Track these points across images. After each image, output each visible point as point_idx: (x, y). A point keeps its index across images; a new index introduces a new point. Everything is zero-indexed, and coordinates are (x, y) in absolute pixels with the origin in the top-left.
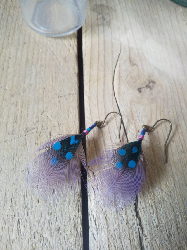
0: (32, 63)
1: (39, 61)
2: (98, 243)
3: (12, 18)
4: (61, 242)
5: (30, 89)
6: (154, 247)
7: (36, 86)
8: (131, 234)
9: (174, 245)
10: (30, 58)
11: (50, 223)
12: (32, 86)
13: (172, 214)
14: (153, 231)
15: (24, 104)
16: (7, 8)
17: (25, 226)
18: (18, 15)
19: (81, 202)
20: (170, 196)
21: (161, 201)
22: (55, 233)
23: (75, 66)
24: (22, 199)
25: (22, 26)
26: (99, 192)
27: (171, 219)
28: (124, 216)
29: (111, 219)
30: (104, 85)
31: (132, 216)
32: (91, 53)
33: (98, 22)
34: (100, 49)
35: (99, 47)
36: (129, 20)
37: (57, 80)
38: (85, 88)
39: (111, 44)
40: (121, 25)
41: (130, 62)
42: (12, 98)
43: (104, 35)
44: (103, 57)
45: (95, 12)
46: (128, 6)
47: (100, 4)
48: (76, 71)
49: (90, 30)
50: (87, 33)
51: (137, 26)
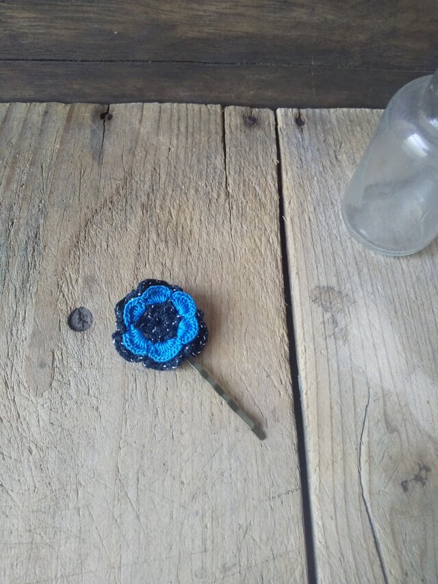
0: (220, 422)
5: (222, 481)
7: (231, 475)
15: (214, 514)
23: (291, 429)
30: (344, 475)
32: (318, 402)
33: (325, 330)
34: (332, 393)
35: (330, 389)
36: (380, 323)
37: (264, 461)
38: (312, 479)
39: (351, 383)
40: (367, 337)
41: (386, 423)
42: (194, 501)
43: (338, 361)
44: (340, 411)
45: (319, 306)
46: (376, 291)
47: (326, 285)
48: (295, 441)
49: (312, 346)
50: (307, 355)
51: (395, 339)
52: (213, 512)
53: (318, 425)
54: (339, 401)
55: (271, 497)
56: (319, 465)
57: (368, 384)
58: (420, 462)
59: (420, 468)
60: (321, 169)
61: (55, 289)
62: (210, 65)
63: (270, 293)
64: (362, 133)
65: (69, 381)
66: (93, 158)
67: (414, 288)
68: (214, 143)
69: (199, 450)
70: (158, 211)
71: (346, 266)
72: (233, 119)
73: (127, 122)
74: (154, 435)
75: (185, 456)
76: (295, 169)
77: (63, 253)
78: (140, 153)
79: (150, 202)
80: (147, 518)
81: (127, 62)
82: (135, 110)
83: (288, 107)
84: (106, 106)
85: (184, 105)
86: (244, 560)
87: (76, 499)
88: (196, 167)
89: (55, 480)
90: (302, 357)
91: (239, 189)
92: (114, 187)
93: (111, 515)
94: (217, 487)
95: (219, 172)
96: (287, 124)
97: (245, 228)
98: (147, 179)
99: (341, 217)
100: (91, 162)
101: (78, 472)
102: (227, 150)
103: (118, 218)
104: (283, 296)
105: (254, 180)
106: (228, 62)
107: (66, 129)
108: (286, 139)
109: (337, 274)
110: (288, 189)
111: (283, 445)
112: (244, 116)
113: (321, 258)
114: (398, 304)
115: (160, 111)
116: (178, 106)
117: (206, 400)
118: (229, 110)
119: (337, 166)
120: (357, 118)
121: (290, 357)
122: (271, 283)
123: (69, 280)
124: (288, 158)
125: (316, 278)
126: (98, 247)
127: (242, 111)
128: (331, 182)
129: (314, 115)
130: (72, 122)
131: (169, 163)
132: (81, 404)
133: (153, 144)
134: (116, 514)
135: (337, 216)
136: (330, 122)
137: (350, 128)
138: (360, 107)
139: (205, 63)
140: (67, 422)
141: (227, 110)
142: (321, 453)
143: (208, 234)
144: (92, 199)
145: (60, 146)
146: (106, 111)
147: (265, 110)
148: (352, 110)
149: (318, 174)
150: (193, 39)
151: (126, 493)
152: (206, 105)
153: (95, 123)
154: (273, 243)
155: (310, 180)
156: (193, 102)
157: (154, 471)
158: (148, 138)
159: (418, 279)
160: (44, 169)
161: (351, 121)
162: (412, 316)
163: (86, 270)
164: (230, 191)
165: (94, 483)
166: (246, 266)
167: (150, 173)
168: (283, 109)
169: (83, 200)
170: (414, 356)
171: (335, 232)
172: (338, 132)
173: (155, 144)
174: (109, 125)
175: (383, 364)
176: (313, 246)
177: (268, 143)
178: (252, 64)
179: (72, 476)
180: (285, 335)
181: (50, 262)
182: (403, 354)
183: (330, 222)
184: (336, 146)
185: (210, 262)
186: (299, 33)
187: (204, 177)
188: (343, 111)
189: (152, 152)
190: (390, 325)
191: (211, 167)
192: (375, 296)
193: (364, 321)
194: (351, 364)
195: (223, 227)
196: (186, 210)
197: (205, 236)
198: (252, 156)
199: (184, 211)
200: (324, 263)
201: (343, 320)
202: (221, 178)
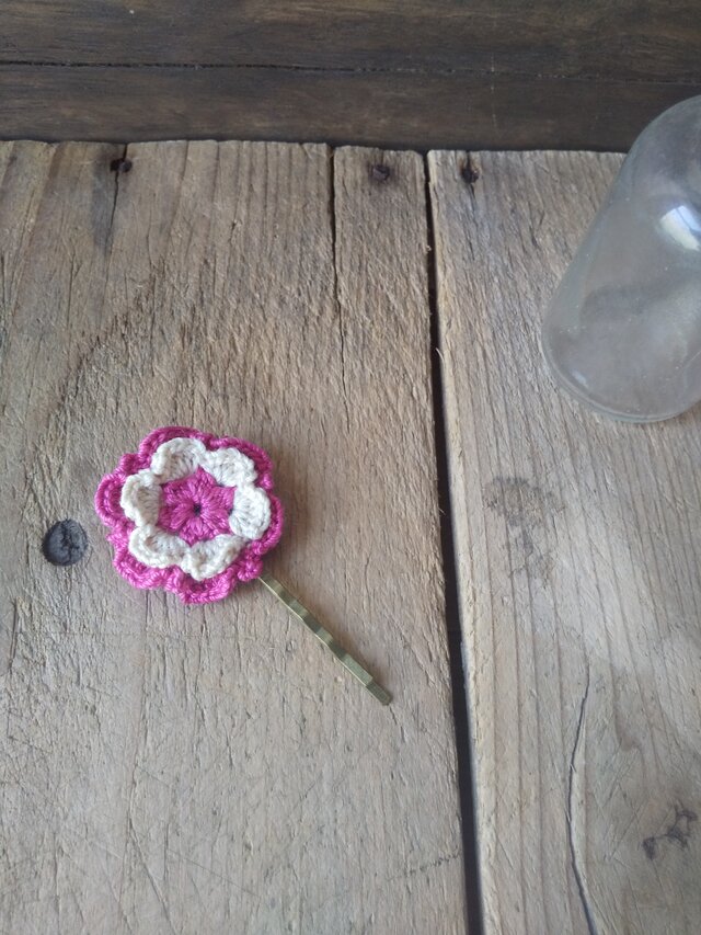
0: (318, 734)
1: (339, 726)
5: (319, 843)
7: (335, 832)
10: (309, 713)
12: (325, 831)
15: (304, 905)
23: (448, 745)
30: (541, 828)
32: (495, 693)
33: (510, 559)
34: (521, 677)
35: (518, 669)
36: (610, 548)
37: (396, 805)
38: (484, 836)
39: (556, 658)
40: (585, 573)
41: (617, 732)
42: (268, 879)
43: (532, 618)
44: (534, 711)
45: (499, 514)
46: (602, 487)
47: (512, 475)
48: (454, 768)
49: (486, 590)
50: (477, 606)
51: (635, 576)
52: (301, 900)
53: (497, 737)
54: (535, 692)
55: (408, 871)
56: (496, 811)
57: (586, 659)
58: (678, 803)
59: (678, 816)
60: (506, 262)
61: (20, 487)
62: (307, 72)
63: (412, 490)
64: (581, 197)
65: (43, 658)
66: (95, 242)
67: (671, 481)
68: (315, 214)
69: (278, 786)
70: (210, 339)
71: (549, 441)
72: (348, 170)
73: (157, 176)
74: (197, 759)
75: (253, 799)
76: (459, 260)
77: (36, 418)
78: (179, 233)
79: (196, 324)
80: (182, 912)
81: (155, 67)
82: (173, 153)
83: (449, 148)
84: (121, 147)
85: (261, 144)
87: (52, 878)
88: (281, 258)
89: (15, 843)
90: (469, 611)
91: (358, 298)
92: (132, 295)
93: (116, 910)
94: (311, 853)
95: (322, 267)
96: (446, 180)
97: (369, 370)
98: (191, 281)
99: (541, 349)
100: (91, 249)
101: (58, 829)
102: (338, 226)
103: (137, 354)
104: (435, 495)
105: (385, 281)
106: (340, 67)
107: (49, 189)
108: (445, 206)
109: (533, 457)
110: (446, 299)
111: (432, 775)
112: (368, 165)
113: (505, 426)
114: (641, 511)
115: (218, 155)
116: (250, 146)
117: (291, 693)
118: (343, 152)
119: (534, 255)
120: (572, 168)
121: (446, 608)
122: (413, 472)
123: (45, 469)
124: (447, 242)
125: (494, 463)
126: (100, 406)
127: (365, 155)
128: (524, 286)
129: (494, 163)
130: (59, 177)
131: (233, 252)
132: (65, 701)
133: (204, 217)
134: (126, 907)
135: (534, 347)
136: (524, 175)
137: (558, 187)
138: (577, 149)
139: (297, 68)
140: (39, 735)
141: (338, 153)
142: (500, 787)
143: (301, 382)
144: (92, 318)
145: (37, 220)
146: (120, 157)
147: (407, 153)
148: (563, 154)
149: (500, 272)
150: (274, 23)
151: (145, 867)
152: (301, 143)
153: (100, 179)
154: (419, 398)
155: (487, 282)
156: (278, 140)
157: (196, 825)
158: (196, 204)
159: (678, 463)
160: (6, 263)
161: (560, 174)
162: (667, 533)
163: (77, 449)
164: (343, 302)
165: (86, 849)
166: (370, 440)
167: (197, 269)
168: (439, 152)
169: (74, 320)
170: (669, 606)
171: (530, 377)
172: (538, 194)
173: (207, 215)
174: (126, 181)
175: (614, 622)
176: (491, 404)
177: (411, 213)
178: (382, 70)
179: (46, 836)
180: (439, 568)
181: (12, 436)
182: (650, 603)
183: (522, 360)
184: (533, 219)
185: (305, 432)
186: (468, 14)
187: (296, 275)
188: (546, 156)
189: (202, 231)
190: (627, 550)
191: (308, 258)
192: (600, 494)
193: (581, 543)
194: (557, 622)
195: (330, 369)
196: (262, 337)
197: (295, 386)
198: (383, 238)
199: (258, 340)
200: (510, 434)
201: (544, 540)
202: (327, 279)
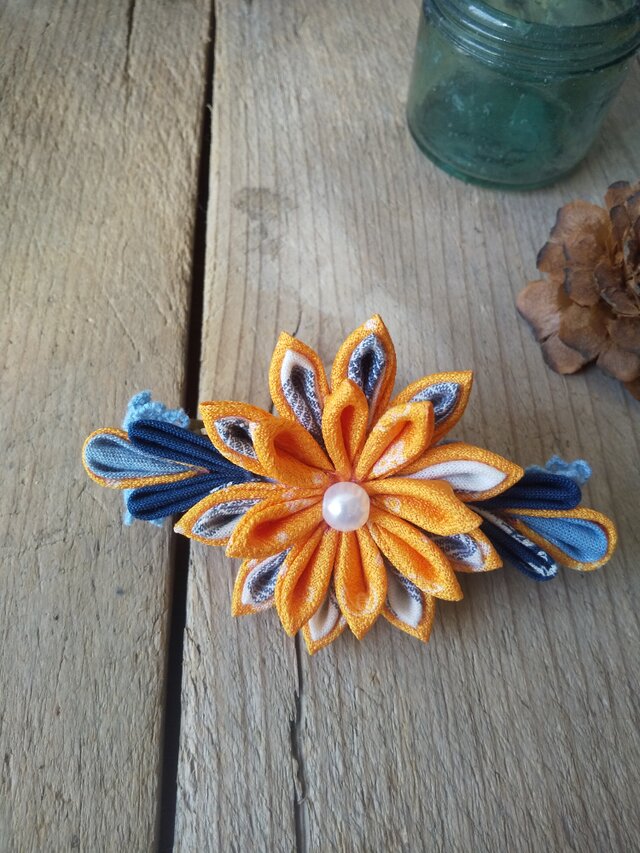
0: (67, 355)
1: (86, 350)
2: (194, 815)
3: (22, 229)
4: (105, 811)
5: (57, 426)
6: (329, 830)
7: (71, 419)
8: (274, 797)
9: (376, 827)
10: (61, 341)
11: (83, 766)
12: (62, 418)
13: (382, 752)
14: (329, 790)
15: (37, 467)
16: (9, 198)
17: (20, 770)
18: (37, 217)
19: (160, 715)
20: (382, 706)
21: (356, 718)
22: (91, 790)
23: (177, 364)
24: (19, 705)
25: (44, 250)
26: (208, 691)
27: (378, 763)
28: (261, 753)
29: (230, 759)
31: (280, 754)
32: (222, 330)
33: (247, 242)
34: (245, 320)
35: (243, 314)
36: (330, 234)
39: (275, 306)
40: (308, 250)
42: (9, 450)
43: (260, 281)
44: (252, 340)
45: (243, 212)
46: (331, 194)
47: (257, 186)
48: (180, 377)
49: (225, 264)
50: (217, 274)
51: (348, 252)
52: (35, 464)
53: (219, 357)
54: (254, 329)
57: (300, 307)
60: (271, 46)
63: (172, 198)
67: (388, 189)
68: (115, 17)
69: (27, 388)
70: (17, 98)
71: (291, 163)
76: (231, 44)
79: (7, 88)
86: (73, 525)
88: (83, 46)
90: (209, 277)
91: (145, 71)
94: (49, 432)
95: (117, 51)
97: (146, 117)
98: (7, 60)
102: (135, 24)
105: (169, 61)
108: (224, 11)
109: (277, 173)
111: (160, 383)
114: (360, 210)
117: (49, 328)
119: (295, 42)
121: (191, 280)
122: (175, 187)
124: (225, 34)
125: (244, 178)
128: (284, 61)
131: (44, 41)
133: (23, 19)
143: (88, 126)
154: (187, 137)
155: (254, 58)
158: (18, 11)
159: (395, 177)
164: (132, 74)
166: (141, 165)
167: (13, 53)
170: (374, 272)
171: (281, 121)
173: (27, 17)
175: (326, 283)
177: (197, 16)
180: (187, 251)
182: (358, 270)
183: (276, 110)
184: (297, 19)
185: (86, 160)
187: (94, 56)
189: (21, 28)
190: (345, 236)
191: (105, 45)
192: (328, 199)
193: (307, 231)
194: (279, 284)
195: (113, 118)
196: (61, 96)
197: (83, 129)
198: (171, 32)
199: (56, 99)
200: (259, 159)
201: (277, 229)
202: (120, 59)
